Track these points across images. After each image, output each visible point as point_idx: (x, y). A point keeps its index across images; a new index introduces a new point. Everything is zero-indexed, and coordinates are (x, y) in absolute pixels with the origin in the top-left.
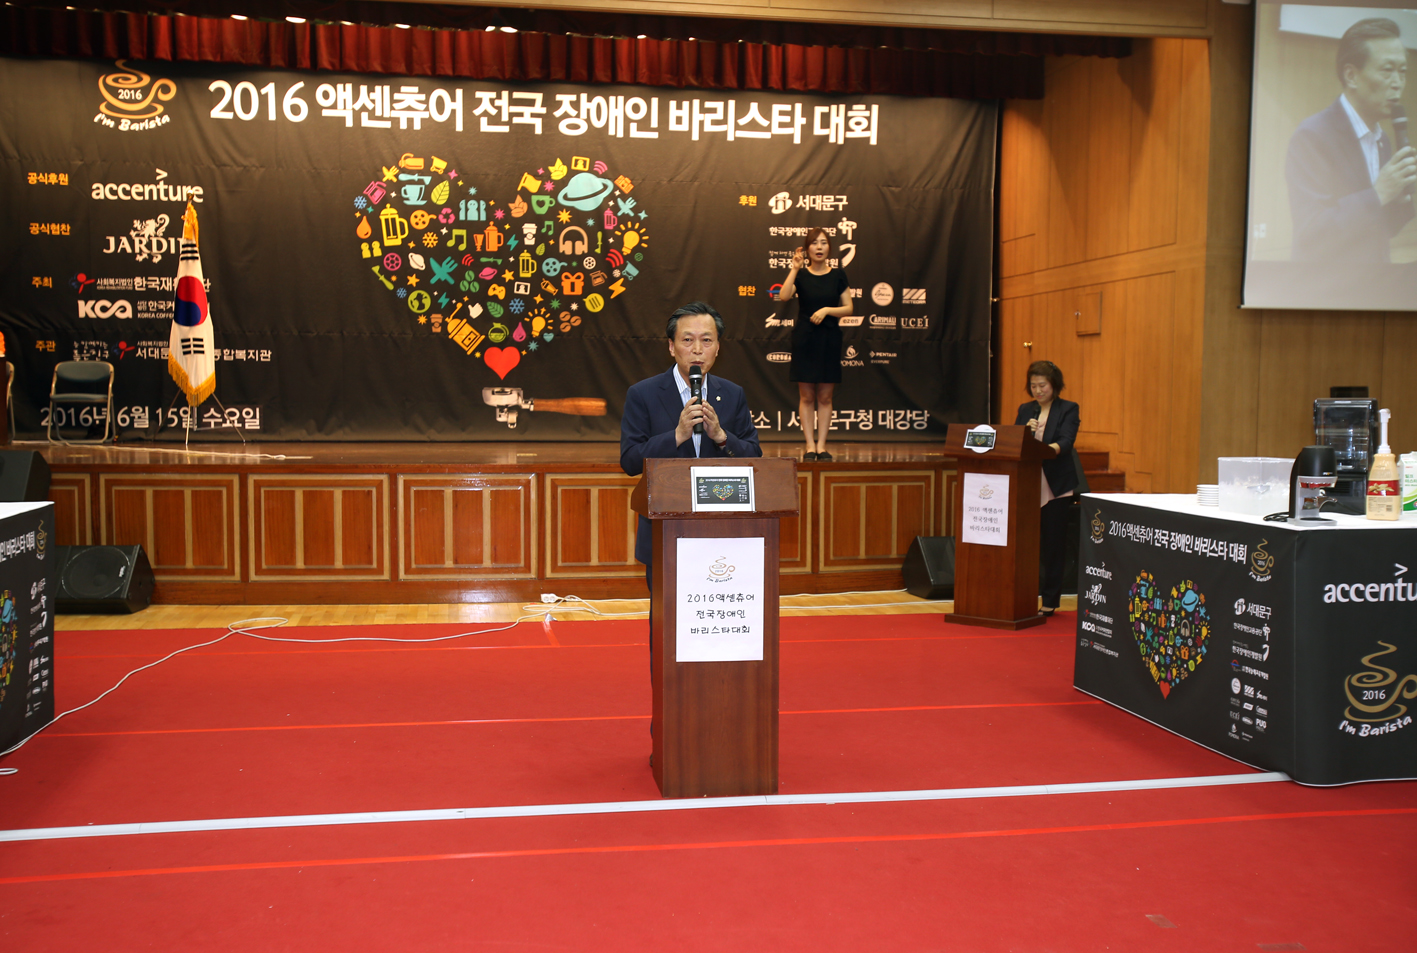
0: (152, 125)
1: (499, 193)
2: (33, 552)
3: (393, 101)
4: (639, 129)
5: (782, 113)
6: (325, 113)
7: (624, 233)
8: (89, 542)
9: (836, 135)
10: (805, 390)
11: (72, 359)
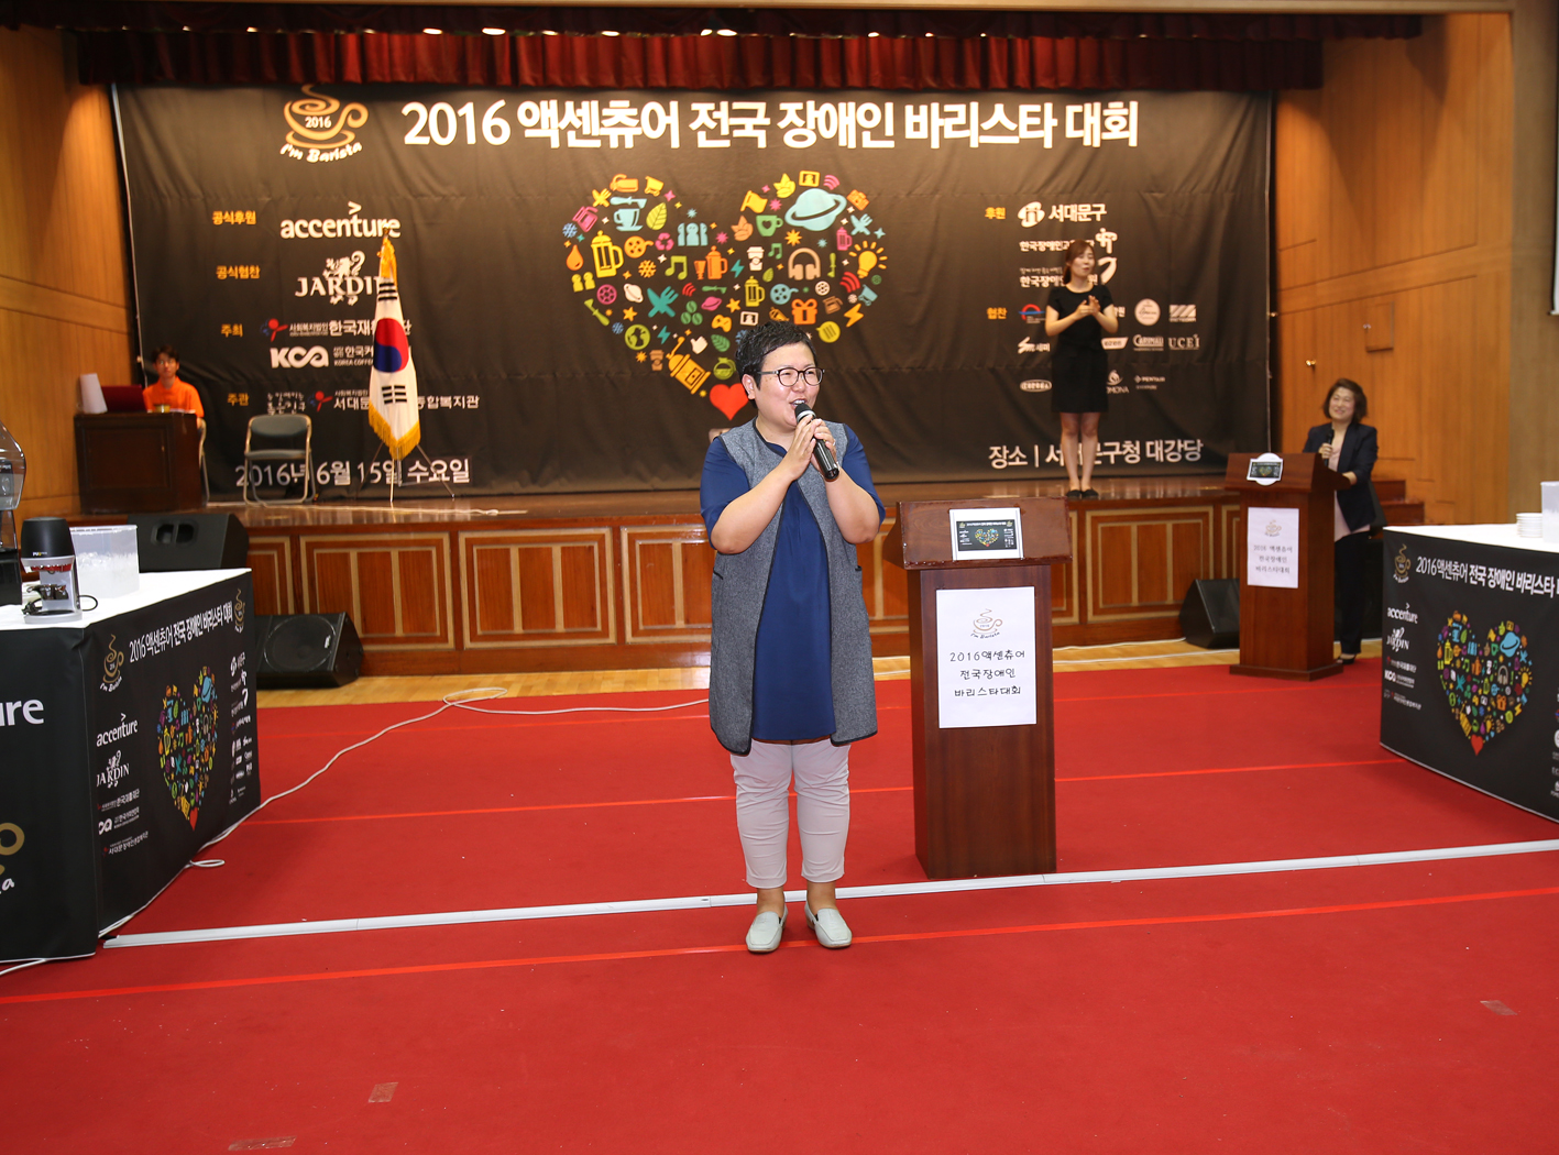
0: (343, 154)
1: (721, 215)
2: (231, 625)
3: (602, 117)
4: (873, 138)
5: (1030, 114)
6: (529, 134)
7: (859, 253)
8: (291, 611)
9: (1091, 137)
10: (1068, 420)
11: (266, 412)
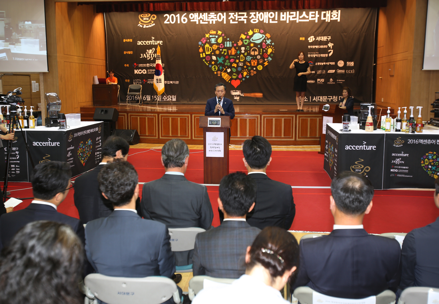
0: (151, 26)
1: (235, 39)
3: (208, 17)
4: (272, 21)
5: (312, 14)
6: (191, 21)
7: (268, 49)
8: (126, 129)
9: (328, 19)
10: (297, 93)
11: (133, 84)
